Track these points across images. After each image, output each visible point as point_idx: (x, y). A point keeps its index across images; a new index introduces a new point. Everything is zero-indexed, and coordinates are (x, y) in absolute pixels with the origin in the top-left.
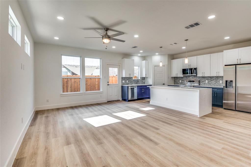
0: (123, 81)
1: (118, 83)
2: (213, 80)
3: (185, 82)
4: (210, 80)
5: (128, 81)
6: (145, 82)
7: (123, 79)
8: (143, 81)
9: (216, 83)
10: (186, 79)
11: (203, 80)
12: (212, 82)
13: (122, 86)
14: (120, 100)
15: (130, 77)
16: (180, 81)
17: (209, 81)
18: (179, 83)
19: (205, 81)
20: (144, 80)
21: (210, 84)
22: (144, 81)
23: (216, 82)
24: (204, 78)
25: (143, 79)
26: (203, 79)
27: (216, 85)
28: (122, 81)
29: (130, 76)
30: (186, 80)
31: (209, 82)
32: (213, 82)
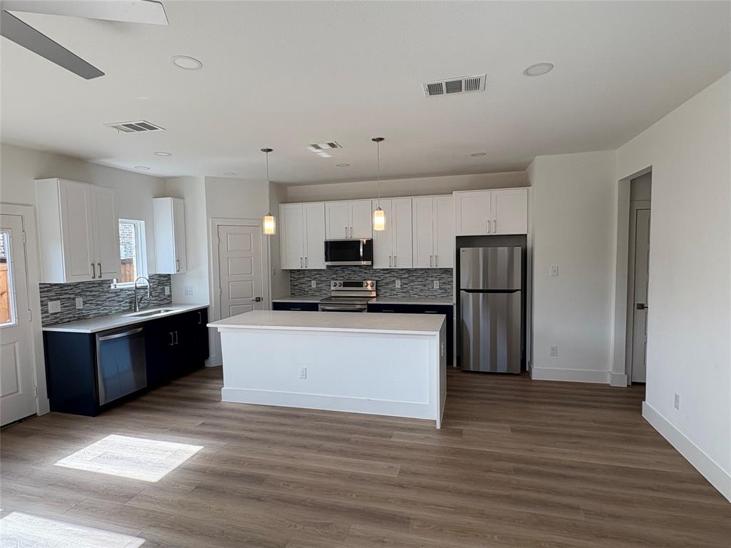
0: (54, 307)
1: (18, 318)
2: (414, 278)
3: (333, 288)
4: (407, 278)
5: (85, 303)
6: (170, 296)
7: (49, 291)
8: (163, 289)
9: (424, 288)
10: (335, 276)
11: (387, 280)
12: (412, 284)
13: (45, 333)
14: (35, 415)
15: (97, 279)
16: (314, 284)
17: (404, 281)
18: (307, 290)
19: (394, 281)
20: (167, 289)
21: (408, 292)
22: (167, 293)
23: (425, 286)
24: (388, 273)
25: (160, 284)
26: (387, 275)
27: (423, 294)
28: (43, 304)
29: (98, 274)
30: (334, 279)
31: (405, 286)
32: (417, 285)
